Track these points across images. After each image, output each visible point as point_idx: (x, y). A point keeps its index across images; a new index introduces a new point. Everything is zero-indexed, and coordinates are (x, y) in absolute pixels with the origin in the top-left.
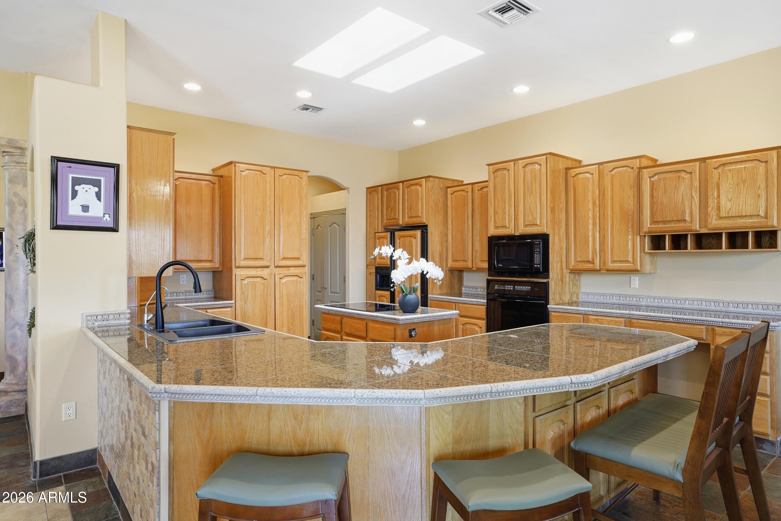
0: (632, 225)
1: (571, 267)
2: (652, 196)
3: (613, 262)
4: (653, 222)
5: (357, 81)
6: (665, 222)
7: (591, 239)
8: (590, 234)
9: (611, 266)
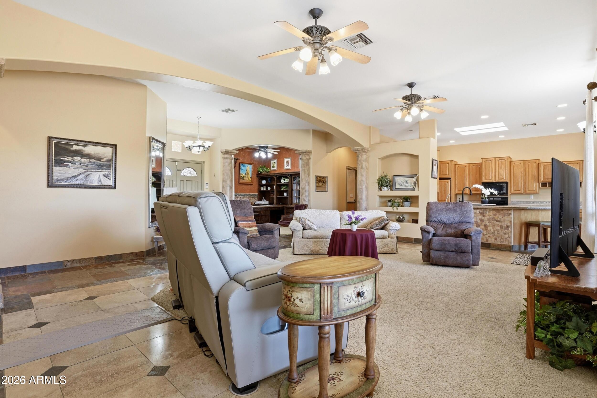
0: (536, 180)
1: (512, 192)
2: (544, 171)
3: (529, 190)
4: (544, 179)
5: (460, 133)
6: (548, 179)
7: (520, 183)
8: (520, 182)
9: (527, 191)
